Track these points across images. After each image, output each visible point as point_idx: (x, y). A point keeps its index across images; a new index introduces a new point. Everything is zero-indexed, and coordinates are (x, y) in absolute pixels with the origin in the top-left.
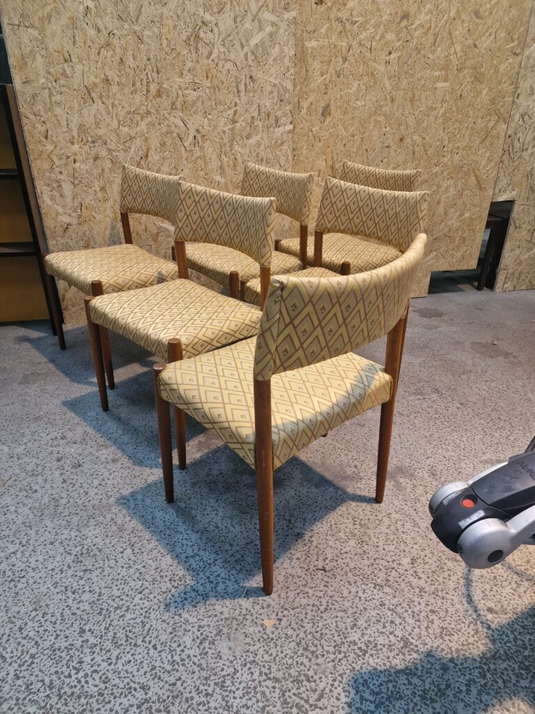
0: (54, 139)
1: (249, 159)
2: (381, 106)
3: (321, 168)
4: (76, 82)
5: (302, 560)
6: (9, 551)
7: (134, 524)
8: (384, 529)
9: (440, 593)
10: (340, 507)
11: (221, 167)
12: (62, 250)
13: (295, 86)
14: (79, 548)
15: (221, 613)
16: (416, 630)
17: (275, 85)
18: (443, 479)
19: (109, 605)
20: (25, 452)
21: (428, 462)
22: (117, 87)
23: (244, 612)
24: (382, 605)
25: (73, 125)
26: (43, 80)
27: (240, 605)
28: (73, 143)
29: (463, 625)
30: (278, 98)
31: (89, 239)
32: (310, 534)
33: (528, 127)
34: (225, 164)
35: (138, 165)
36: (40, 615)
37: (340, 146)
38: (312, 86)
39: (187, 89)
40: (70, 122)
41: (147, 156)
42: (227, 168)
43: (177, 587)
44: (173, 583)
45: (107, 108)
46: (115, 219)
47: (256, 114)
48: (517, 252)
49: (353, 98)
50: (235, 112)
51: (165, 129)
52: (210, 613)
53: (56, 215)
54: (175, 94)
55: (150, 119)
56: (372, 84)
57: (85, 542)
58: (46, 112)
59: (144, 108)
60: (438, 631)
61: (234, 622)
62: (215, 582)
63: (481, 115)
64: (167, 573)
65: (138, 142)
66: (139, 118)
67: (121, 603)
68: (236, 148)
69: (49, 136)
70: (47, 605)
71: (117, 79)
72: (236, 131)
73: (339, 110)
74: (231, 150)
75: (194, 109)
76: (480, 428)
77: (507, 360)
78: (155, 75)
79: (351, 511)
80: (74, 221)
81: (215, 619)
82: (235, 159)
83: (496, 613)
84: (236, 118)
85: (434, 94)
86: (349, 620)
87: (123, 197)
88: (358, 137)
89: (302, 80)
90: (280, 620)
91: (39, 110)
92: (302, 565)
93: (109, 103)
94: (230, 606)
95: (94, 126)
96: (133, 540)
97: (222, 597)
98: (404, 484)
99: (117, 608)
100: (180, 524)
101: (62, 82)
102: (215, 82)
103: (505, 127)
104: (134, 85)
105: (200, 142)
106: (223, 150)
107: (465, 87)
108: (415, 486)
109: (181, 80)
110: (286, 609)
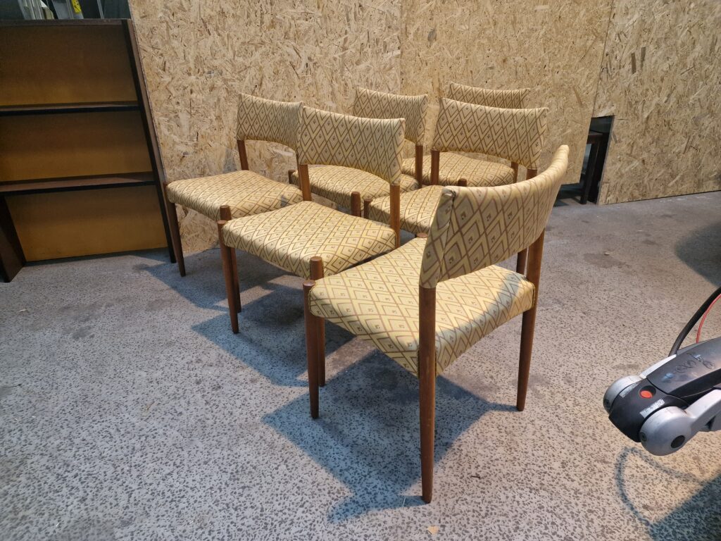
0: (171, 71)
1: (359, 84)
2: (485, 30)
3: (429, 91)
4: (193, 15)
5: (454, 468)
6: (164, 473)
7: (283, 440)
8: (530, 436)
9: (595, 494)
10: (483, 416)
11: (332, 93)
12: (178, 179)
13: (402, 13)
14: (234, 466)
15: (384, 522)
16: (578, 530)
17: (383, 13)
18: (579, 386)
19: (272, 519)
20: (163, 376)
21: (562, 370)
22: (232, 20)
23: (407, 520)
24: (541, 507)
25: (190, 57)
26: (161, 15)
27: (402, 514)
28: (189, 74)
29: (622, 522)
30: (386, 25)
31: (204, 167)
32: (458, 443)
33: (623, 45)
34: (336, 89)
35: (253, 93)
36: (207, 533)
37: (446, 69)
38: (419, 12)
39: (299, 19)
40: (187, 53)
41: (261, 83)
42: (338, 93)
43: (337, 500)
44: (332, 496)
45: (223, 39)
46: (230, 147)
47: (365, 41)
48: (618, 165)
49: (458, 23)
50: (346, 40)
51: (278, 58)
52: (374, 523)
53: (173, 145)
54: (288, 25)
55: (264, 49)
56: (475, 9)
57: (239, 460)
58: (164, 45)
59: (258, 38)
60: (599, 529)
61: (399, 531)
62: (373, 493)
63: (579, 34)
64: (324, 487)
65: (252, 71)
66: (254, 48)
67: (284, 517)
68: (347, 73)
69: (167, 68)
70: (212, 523)
71: (232, 12)
72: (346, 57)
73: (445, 35)
74: (342, 76)
75: (306, 38)
76: (607, 336)
77: (621, 270)
78: (269, 6)
79: (494, 419)
80: (191, 150)
81: (380, 528)
82: (346, 84)
83: (652, 510)
84: (346, 45)
85: (535, 16)
86: (510, 524)
87: (240, 125)
88: (463, 60)
89: (409, 7)
90: (443, 526)
91: (157, 43)
92: (455, 473)
93: (225, 34)
94: (392, 516)
95: (210, 57)
96: (286, 456)
97: (382, 507)
98: (541, 392)
99: (281, 523)
100: (329, 438)
101: (179, 15)
102: (327, 11)
103: (602, 45)
104: (248, 17)
105: (312, 70)
106: (334, 77)
107: (563, 9)
108: (553, 394)
109: (293, 10)
110: (448, 516)
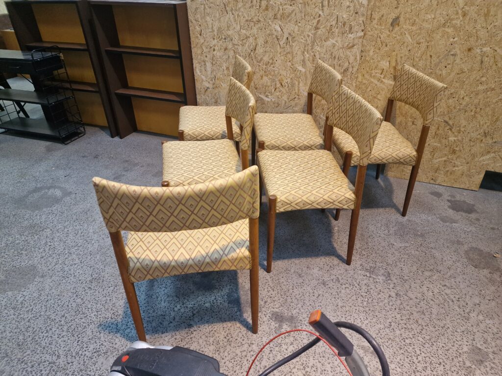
0: (204, 36)
1: (325, 56)
3: (385, 68)
4: (219, 1)
8: (238, 351)
10: (228, 322)
11: (303, 61)
13: (369, 1)
14: (97, 275)
15: (116, 344)
19: (82, 310)
22: (241, 4)
25: (215, 28)
30: (354, 11)
34: (307, 59)
35: (250, 55)
37: (405, 51)
39: (286, 4)
40: (213, 25)
41: (255, 49)
42: (308, 62)
43: (112, 319)
45: (234, 17)
47: (334, 23)
49: (423, 12)
50: (319, 21)
51: (268, 32)
52: (111, 341)
53: (202, 82)
54: (277, 9)
55: (259, 25)
57: (102, 274)
58: (201, 19)
59: (256, 18)
64: (115, 309)
65: (251, 40)
66: (253, 24)
67: (87, 312)
68: (316, 47)
69: (202, 34)
74: (312, 49)
75: (289, 19)
80: (211, 86)
82: (314, 55)
84: (319, 26)
91: (198, 18)
93: (236, 13)
94: (122, 343)
95: (226, 29)
97: (124, 336)
101: (211, 1)
104: (252, 2)
105: (291, 42)
106: (306, 49)
